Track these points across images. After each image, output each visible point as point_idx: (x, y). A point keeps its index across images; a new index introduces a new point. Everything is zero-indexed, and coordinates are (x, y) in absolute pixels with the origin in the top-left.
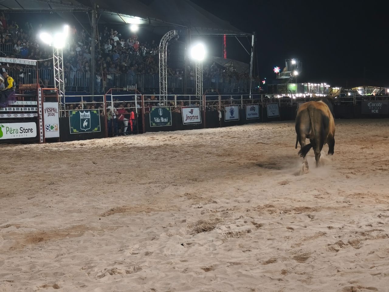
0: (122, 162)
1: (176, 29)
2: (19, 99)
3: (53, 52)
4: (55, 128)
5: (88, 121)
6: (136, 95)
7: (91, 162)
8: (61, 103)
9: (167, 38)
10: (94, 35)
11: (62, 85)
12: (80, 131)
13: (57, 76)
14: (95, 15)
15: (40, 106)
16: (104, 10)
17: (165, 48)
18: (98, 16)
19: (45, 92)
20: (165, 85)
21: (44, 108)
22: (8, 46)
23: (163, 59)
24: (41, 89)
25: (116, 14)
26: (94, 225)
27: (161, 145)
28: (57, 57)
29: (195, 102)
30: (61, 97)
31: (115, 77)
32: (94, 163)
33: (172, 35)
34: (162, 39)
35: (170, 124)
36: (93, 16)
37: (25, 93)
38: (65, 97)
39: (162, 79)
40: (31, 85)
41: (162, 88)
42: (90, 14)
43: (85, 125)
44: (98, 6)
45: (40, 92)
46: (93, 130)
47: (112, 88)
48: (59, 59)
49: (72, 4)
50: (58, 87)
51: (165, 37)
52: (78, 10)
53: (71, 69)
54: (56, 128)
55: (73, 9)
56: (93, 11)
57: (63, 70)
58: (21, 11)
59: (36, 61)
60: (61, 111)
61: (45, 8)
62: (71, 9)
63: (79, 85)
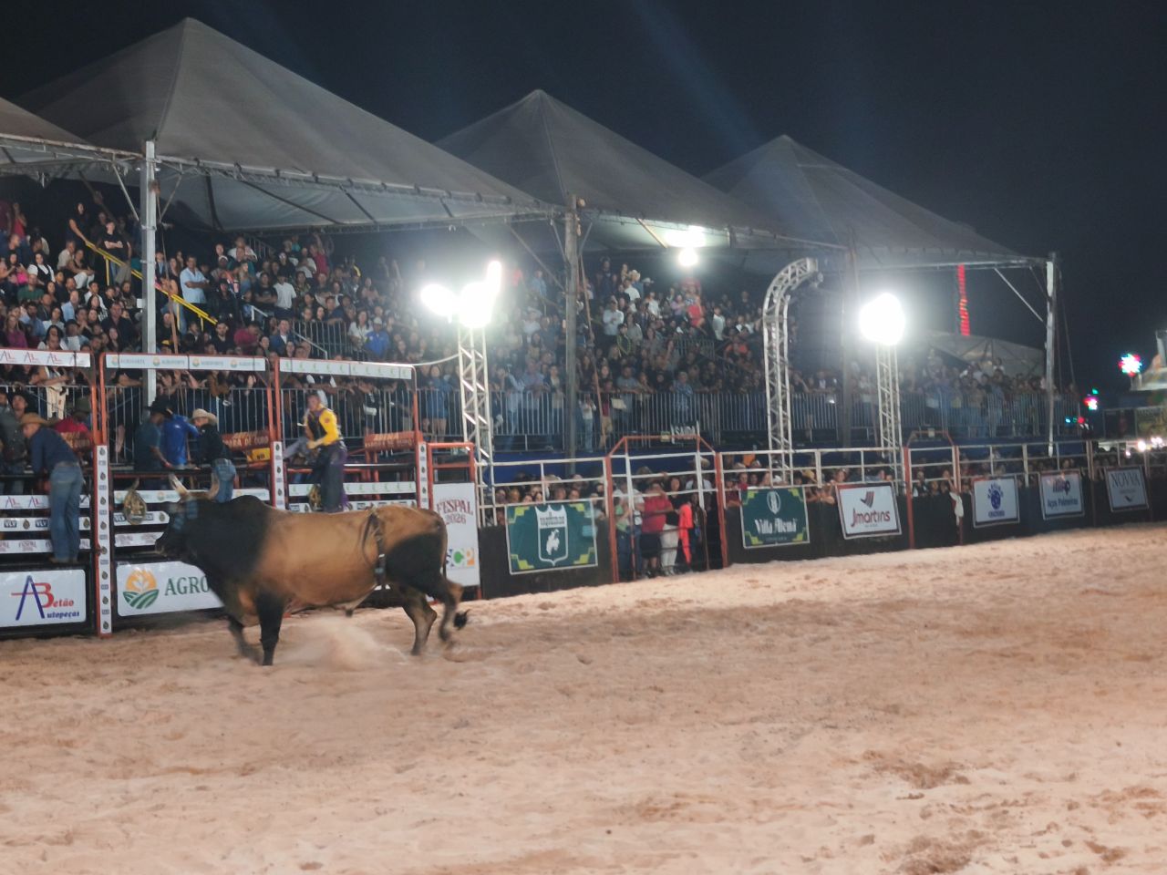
0: (667, 655)
1: (810, 256)
2: (364, 477)
3: (459, 337)
4: (467, 559)
5: (561, 535)
6: (699, 457)
7: (573, 656)
8: (483, 485)
9: (787, 281)
10: (572, 284)
11: (483, 431)
12: (539, 565)
13: (470, 408)
14: (574, 228)
15: (424, 496)
16: (601, 212)
17: (781, 313)
18: (584, 229)
19: (438, 455)
20: (784, 421)
21: (436, 502)
22: (331, 327)
23: (776, 345)
24: (425, 447)
25: (634, 220)
26: (592, 850)
27: (781, 603)
28: (470, 352)
29: (879, 468)
30: (483, 467)
31: (635, 403)
32: (583, 661)
33: (800, 273)
34: (772, 286)
35: (805, 539)
36: (568, 230)
37: (382, 459)
38: (495, 467)
39: (774, 404)
40: (397, 435)
41: (776, 432)
42: (561, 225)
43: (553, 548)
44: (582, 203)
45: (422, 455)
47: (625, 435)
48: (477, 357)
49: (509, 201)
50: (473, 440)
51: (781, 279)
52: (527, 216)
53: (509, 385)
54: (469, 558)
55: (511, 214)
56: (568, 218)
57: (486, 389)
58: (367, 227)
59: (411, 366)
60: (484, 507)
61: (434, 217)
62: (506, 214)
63: (531, 431)
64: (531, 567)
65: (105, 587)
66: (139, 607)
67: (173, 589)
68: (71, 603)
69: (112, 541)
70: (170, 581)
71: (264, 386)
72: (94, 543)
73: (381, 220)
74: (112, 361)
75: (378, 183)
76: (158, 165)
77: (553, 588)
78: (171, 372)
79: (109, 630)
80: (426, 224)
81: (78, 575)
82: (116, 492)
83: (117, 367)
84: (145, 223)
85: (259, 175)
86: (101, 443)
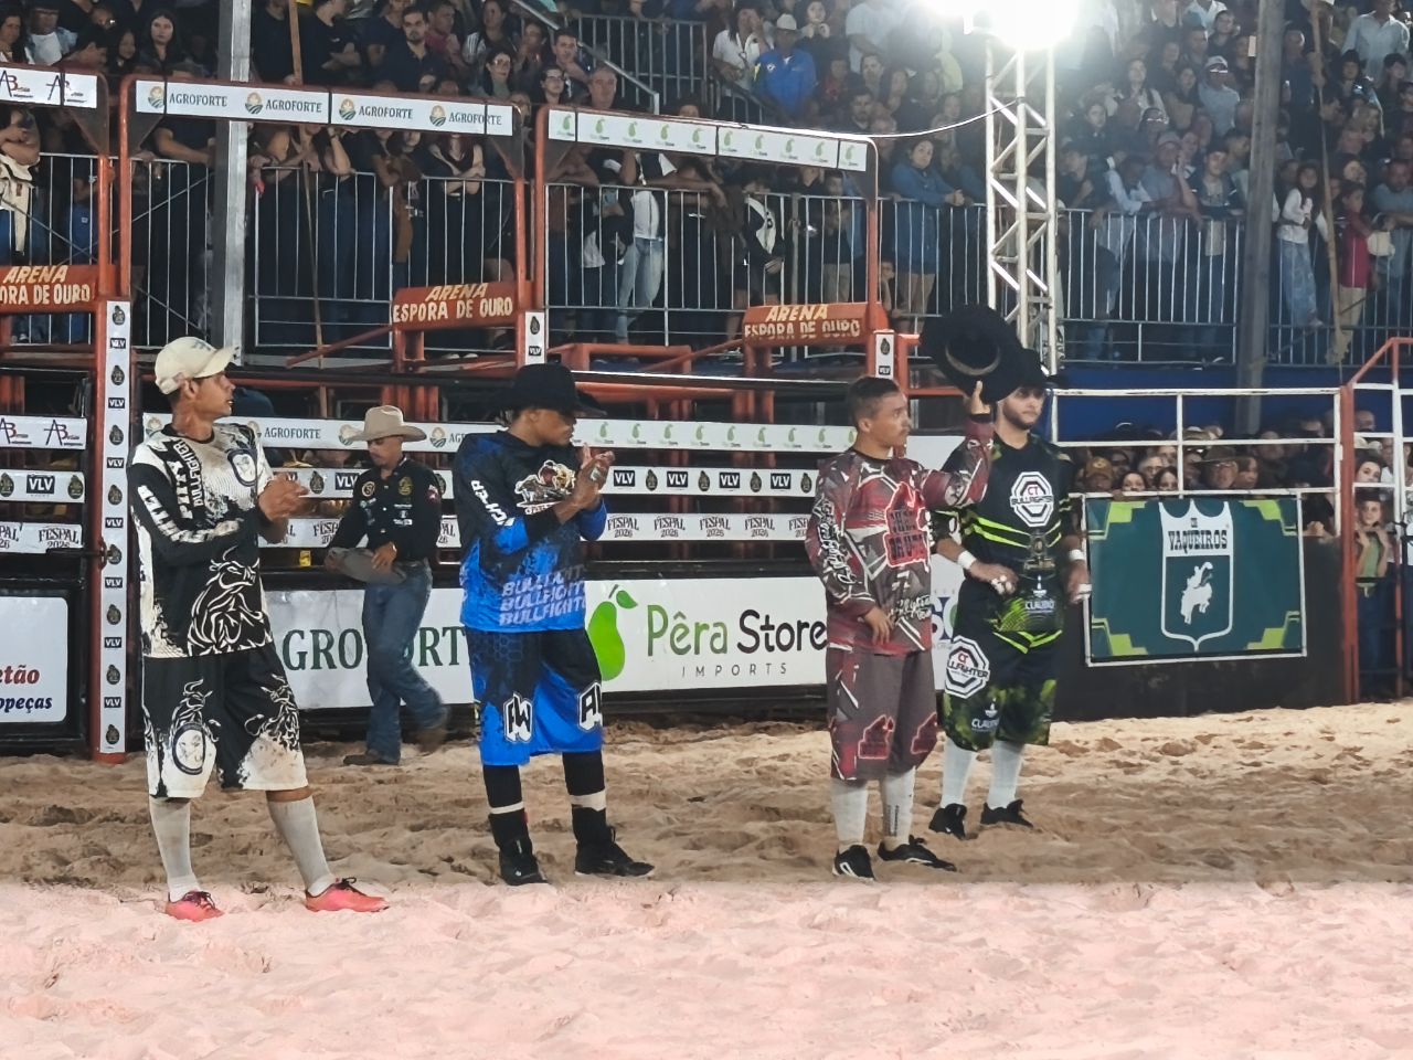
3: (989, 72)
5: (1217, 578)
11: (1038, 309)
12: (1159, 647)
24: (890, 339)
28: (1013, 109)
37: (782, 366)
38: (1062, 401)
40: (821, 311)
43: (1196, 607)
45: (883, 360)
46: (1252, 646)
47: (1392, 334)
57: (1050, 203)
59: (865, 138)
63: (1153, 316)
64: (1142, 651)
68: (33, 677)
71: (506, 175)
72: (91, 535)
74: (148, 95)
77: (1193, 710)
78: (293, 129)
79: (120, 747)
81: (52, 611)
82: (147, 417)
83: (161, 110)
86: (117, 294)
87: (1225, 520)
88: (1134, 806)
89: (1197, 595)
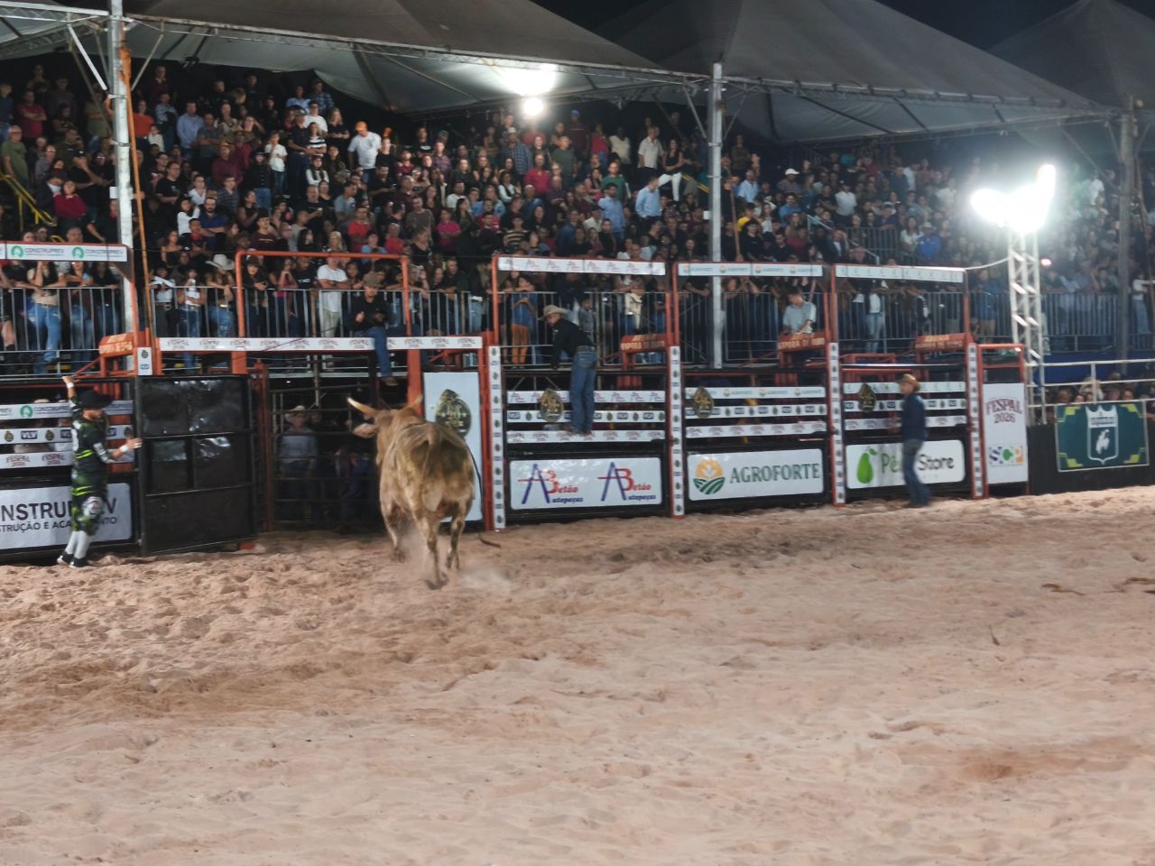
3: (1009, 243)
4: (1015, 456)
5: (1111, 435)
8: (1033, 385)
10: (1126, 186)
11: (1034, 333)
12: (1088, 463)
13: (1020, 311)
14: (1131, 129)
15: (973, 395)
18: (1140, 131)
19: (987, 356)
21: (986, 400)
22: (883, 232)
28: (1020, 255)
30: (1034, 367)
36: (1124, 131)
37: (933, 359)
38: (1046, 368)
40: (947, 337)
42: (1116, 126)
43: (1103, 447)
44: (1140, 103)
45: (972, 355)
46: (1126, 462)
48: (1028, 261)
49: (1063, 104)
50: (1023, 341)
52: (1082, 118)
53: (1057, 284)
54: (1018, 456)
55: (1065, 117)
56: (1124, 119)
57: (1036, 290)
58: (918, 135)
59: (963, 269)
60: (1033, 406)
61: (985, 123)
62: (1060, 117)
63: (1081, 332)
64: (1080, 465)
65: (678, 474)
66: (708, 493)
67: (737, 478)
68: (648, 488)
69: (684, 433)
70: (735, 470)
71: (821, 291)
72: (668, 434)
73: (933, 128)
74: (684, 269)
75: (931, 92)
76: (725, 85)
77: (1102, 487)
78: (737, 279)
79: (681, 513)
80: (978, 129)
81: (655, 463)
82: (687, 389)
83: (688, 274)
84: (711, 141)
85: (817, 90)
86: (674, 344)
87: (1113, 413)
88: (1079, 527)
89: (1103, 443)
